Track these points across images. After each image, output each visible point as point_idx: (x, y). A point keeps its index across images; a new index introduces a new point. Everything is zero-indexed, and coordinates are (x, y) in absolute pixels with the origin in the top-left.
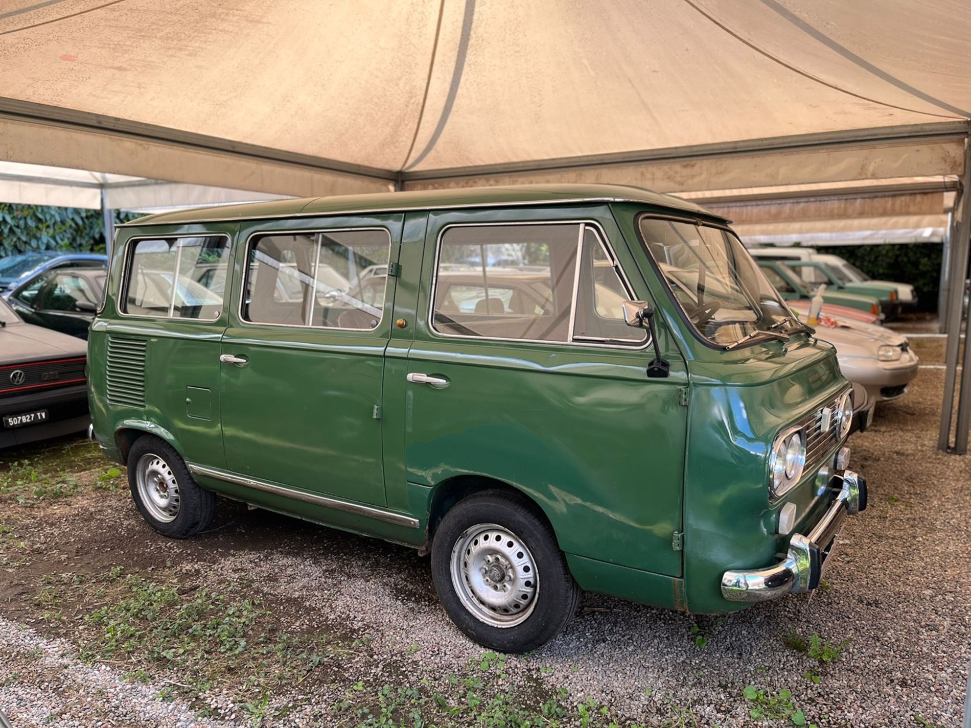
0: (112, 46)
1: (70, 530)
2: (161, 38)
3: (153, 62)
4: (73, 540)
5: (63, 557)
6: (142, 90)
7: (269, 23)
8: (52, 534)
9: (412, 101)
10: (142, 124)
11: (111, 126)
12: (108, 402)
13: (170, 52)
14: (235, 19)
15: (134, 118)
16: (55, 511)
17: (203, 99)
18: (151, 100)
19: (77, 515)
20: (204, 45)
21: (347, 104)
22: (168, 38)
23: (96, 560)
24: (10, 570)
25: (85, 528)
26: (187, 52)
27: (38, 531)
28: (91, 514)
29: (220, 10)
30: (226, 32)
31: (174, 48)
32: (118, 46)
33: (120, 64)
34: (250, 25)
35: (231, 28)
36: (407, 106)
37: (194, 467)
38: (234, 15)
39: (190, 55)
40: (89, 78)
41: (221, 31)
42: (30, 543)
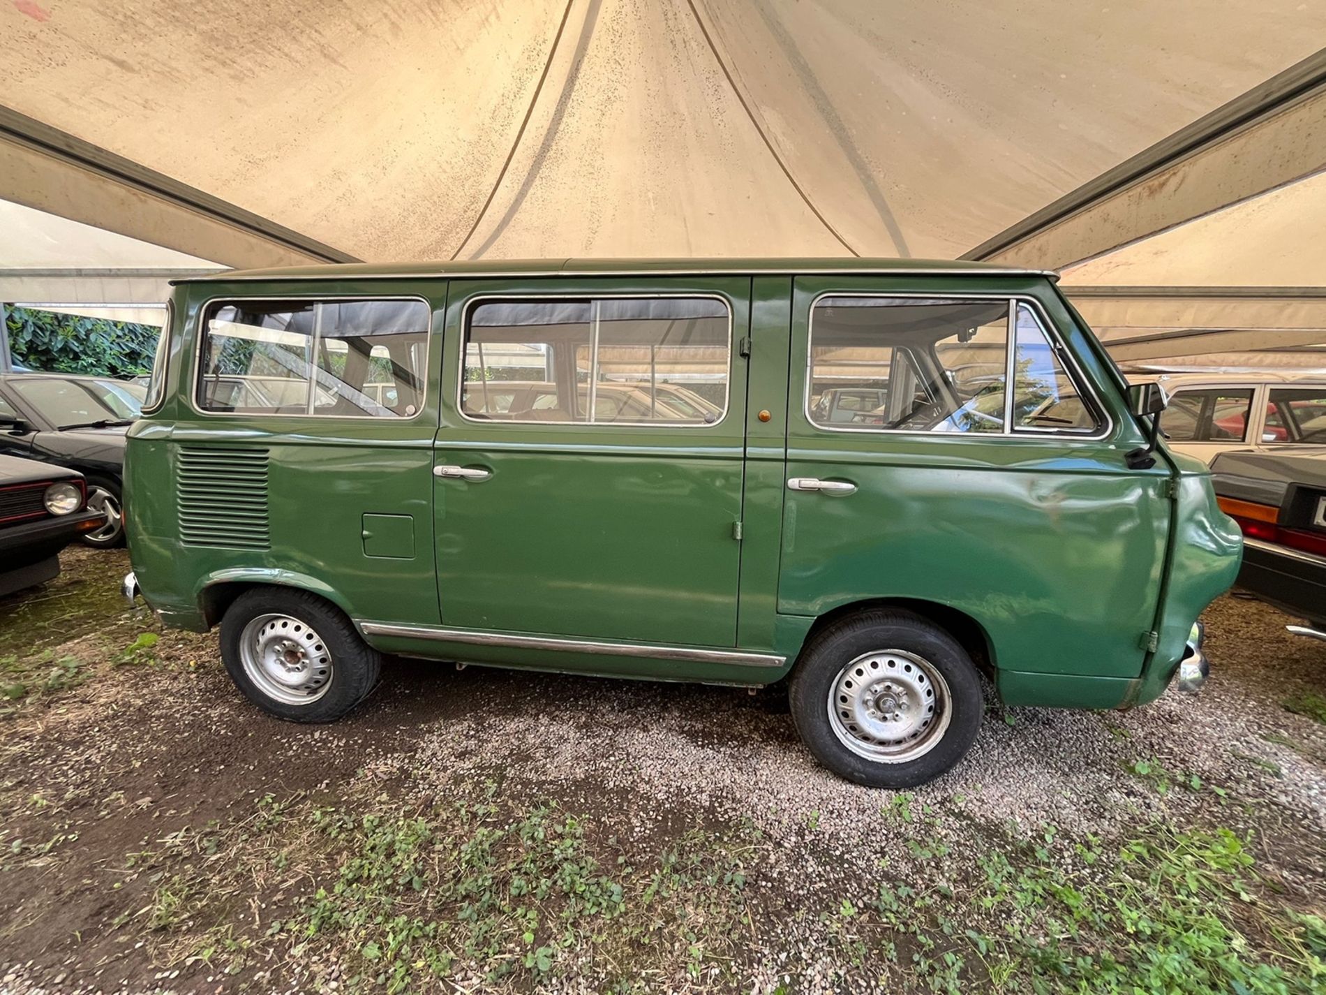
0: (120, 17)
1: (119, 747)
2: (202, 33)
3: (178, 71)
4: (138, 764)
5: (144, 802)
6: (148, 112)
7: (345, 67)
8: (88, 761)
9: (472, 207)
10: (137, 165)
11: (88, 156)
12: (182, 544)
13: (209, 63)
14: (309, 44)
15: (123, 153)
16: (66, 717)
17: (233, 149)
18: (159, 131)
19: (115, 716)
20: (257, 69)
21: (403, 197)
22: (212, 38)
23: (212, 791)
24: (39, 863)
25: (147, 737)
26: (232, 72)
27: (54, 761)
28: (139, 709)
29: (296, 22)
30: (291, 59)
31: (215, 59)
32: (129, 21)
33: (124, 58)
34: (322, 59)
35: (299, 57)
36: (465, 211)
37: (369, 626)
38: (309, 38)
39: (233, 77)
40: (63, 64)
41: (286, 55)
42: (50, 791)
